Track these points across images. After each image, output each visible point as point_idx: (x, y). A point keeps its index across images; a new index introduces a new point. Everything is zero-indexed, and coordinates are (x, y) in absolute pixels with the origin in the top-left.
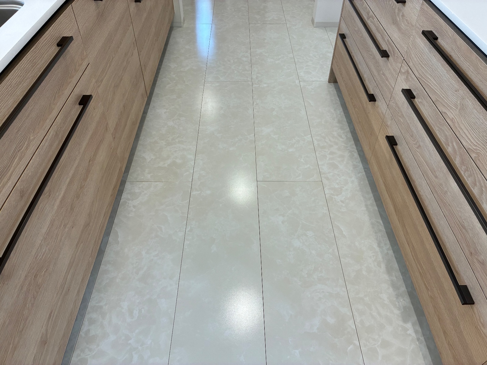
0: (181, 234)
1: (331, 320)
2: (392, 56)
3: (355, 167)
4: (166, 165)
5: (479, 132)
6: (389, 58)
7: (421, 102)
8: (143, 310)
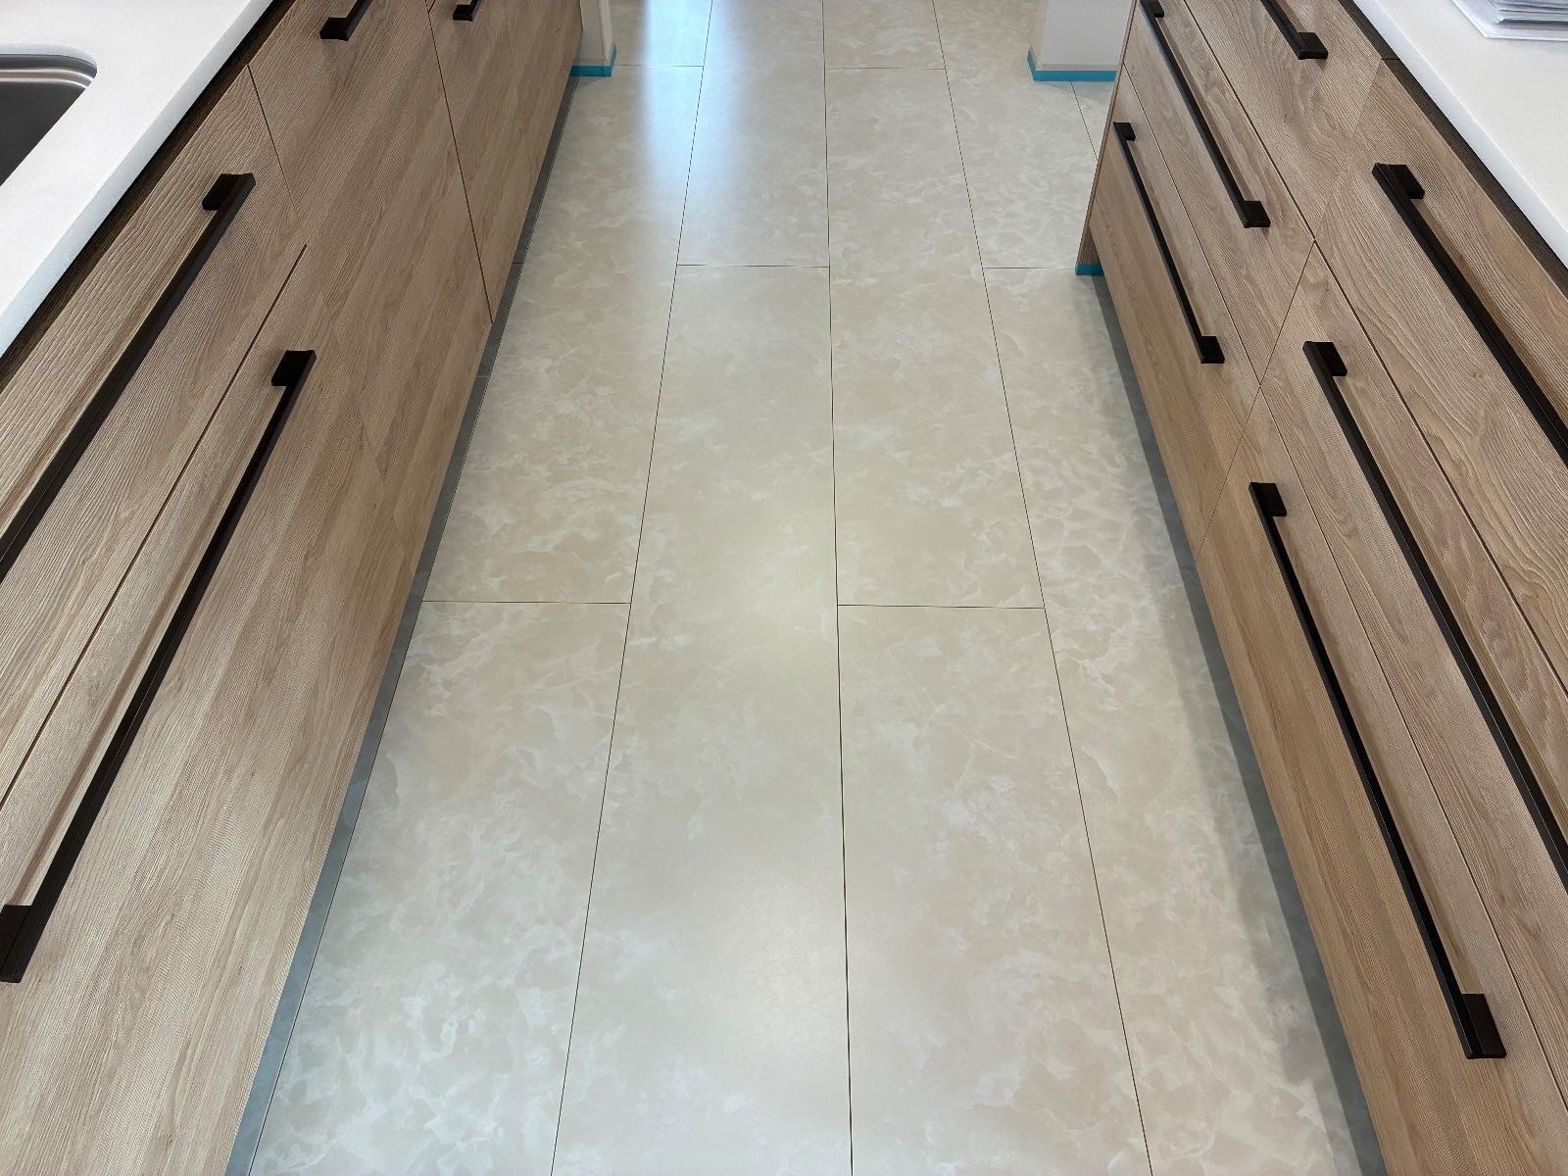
0: (594, 778)
1: (1061, 1070)
2: (1278, 224)
3: (1152, 562)
4: (549, 548)
5: (1540, 518)
6: (1270, 229)
7: (1363, 391)
8: (472, 1024)
